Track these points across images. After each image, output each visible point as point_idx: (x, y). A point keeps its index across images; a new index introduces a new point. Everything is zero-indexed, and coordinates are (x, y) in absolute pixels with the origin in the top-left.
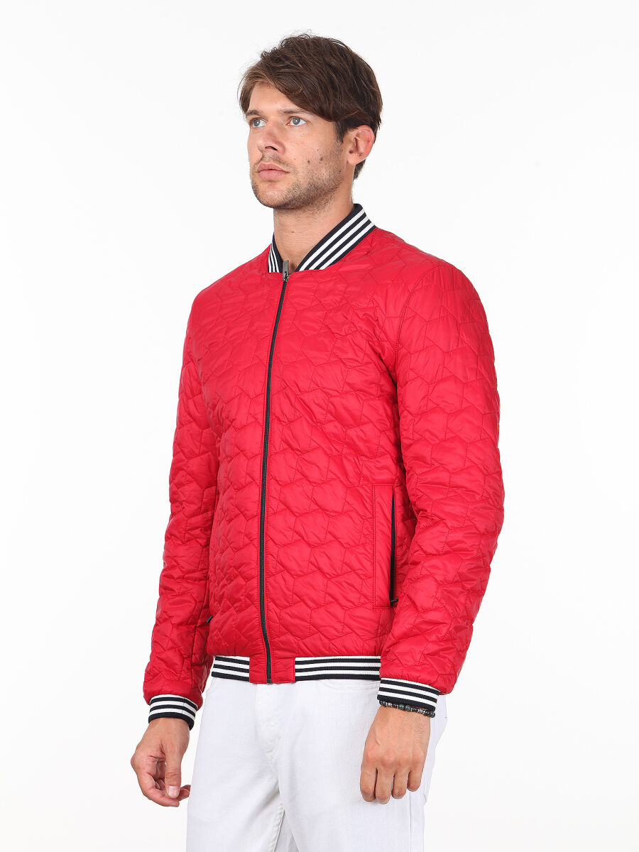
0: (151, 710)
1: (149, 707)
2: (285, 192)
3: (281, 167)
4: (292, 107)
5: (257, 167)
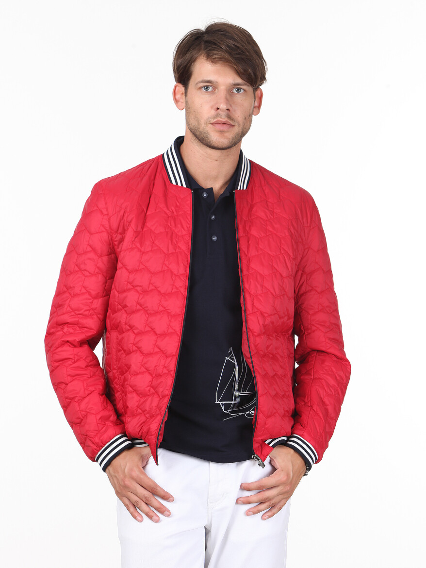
0: (100, 464)
4: (239, 80)
5: (213, 121)
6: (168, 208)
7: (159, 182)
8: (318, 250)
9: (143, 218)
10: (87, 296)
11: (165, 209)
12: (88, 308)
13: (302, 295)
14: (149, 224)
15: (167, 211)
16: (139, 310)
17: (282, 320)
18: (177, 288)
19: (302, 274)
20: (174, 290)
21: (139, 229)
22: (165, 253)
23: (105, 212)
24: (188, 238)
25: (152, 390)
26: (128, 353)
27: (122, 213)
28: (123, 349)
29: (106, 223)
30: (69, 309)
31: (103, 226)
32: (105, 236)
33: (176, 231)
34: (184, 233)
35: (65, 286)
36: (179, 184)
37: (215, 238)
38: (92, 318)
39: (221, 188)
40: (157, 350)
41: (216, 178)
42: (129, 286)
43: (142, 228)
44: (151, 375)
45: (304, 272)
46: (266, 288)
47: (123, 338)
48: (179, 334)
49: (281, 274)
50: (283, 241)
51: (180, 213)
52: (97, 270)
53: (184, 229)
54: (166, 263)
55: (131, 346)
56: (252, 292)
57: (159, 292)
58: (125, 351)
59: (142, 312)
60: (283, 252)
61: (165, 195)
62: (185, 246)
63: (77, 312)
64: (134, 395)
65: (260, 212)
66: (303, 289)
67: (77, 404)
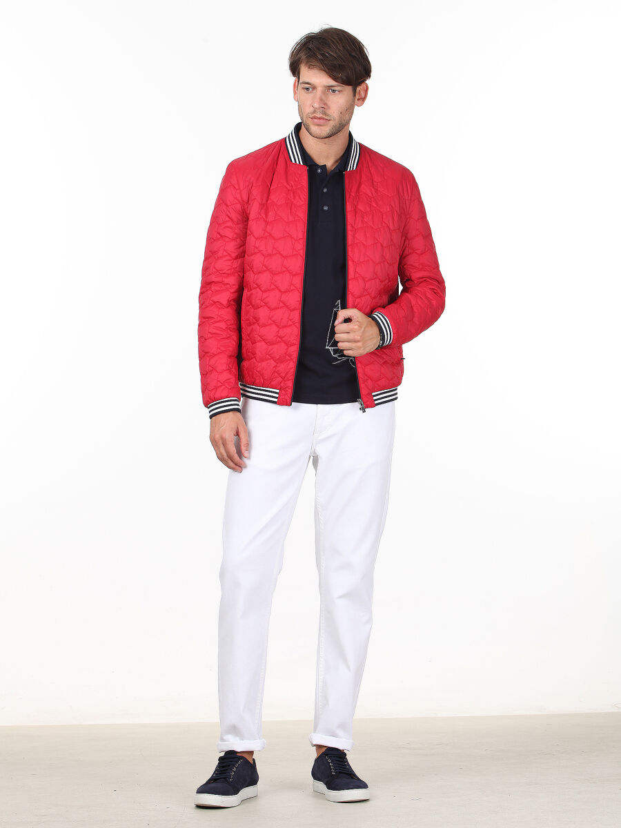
0: (210, 412)
1: (208, 410)
2: (328, 131)
3: (326, 118)
4: (332, 82)
5: (311, 116)
6: (288, 184)
7: (281, 160)
8: (418, 219)
9: (268, 192)
10: (228, 258)
11: (286, 184)
12: (230, 268)
13: (405, 257)
14: (272, 197)
15: (288, 186)
16: (265, 271)
17: (384, 283)
18: (297, 251)
19: (405, 240)
20: (295, 253)
21: (264, 201)
22: (285, 221)
23: (237, 188)
24: (305, 208)
25: (278, 339)
26: (256, 307)
27: (250, 186)
28: (251, 304)
29: (238, 196)
30: (214, 270)
31: (236, 198)
32: (239, 207)
33: (295, 202)
34: (302, 203)
35: (210, 251)
36: (298, 163)
37: (326, 208)
38: (234, 276)
39: (333, 165)
40: (281, 305)
41: (327, 158)
42: (256, 251)
43: (267, 201)
44: (278, 327)
45: (406, 238)
46: (368, 256)
47: (252, 294)
48: (300, 290)
49: (381, 244)
50: (384, 217)
51: (298, 187)
52: (235, 236)
53: (302, 200)
54: (287, 229)
55: (258, 302)
56: (356, 260)
57: (281, 255)
58: (253, 306)
59: (267, 272)
60: (384, 224)
61: (286, 172)
62: (302, 214)
63: (221, 272)
64: (263, 343)
65: (366, 189)
66: (406, 252)
67: (208, 359)
